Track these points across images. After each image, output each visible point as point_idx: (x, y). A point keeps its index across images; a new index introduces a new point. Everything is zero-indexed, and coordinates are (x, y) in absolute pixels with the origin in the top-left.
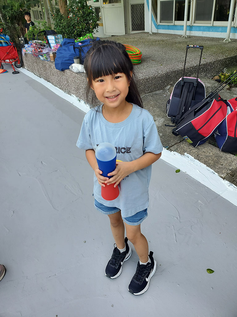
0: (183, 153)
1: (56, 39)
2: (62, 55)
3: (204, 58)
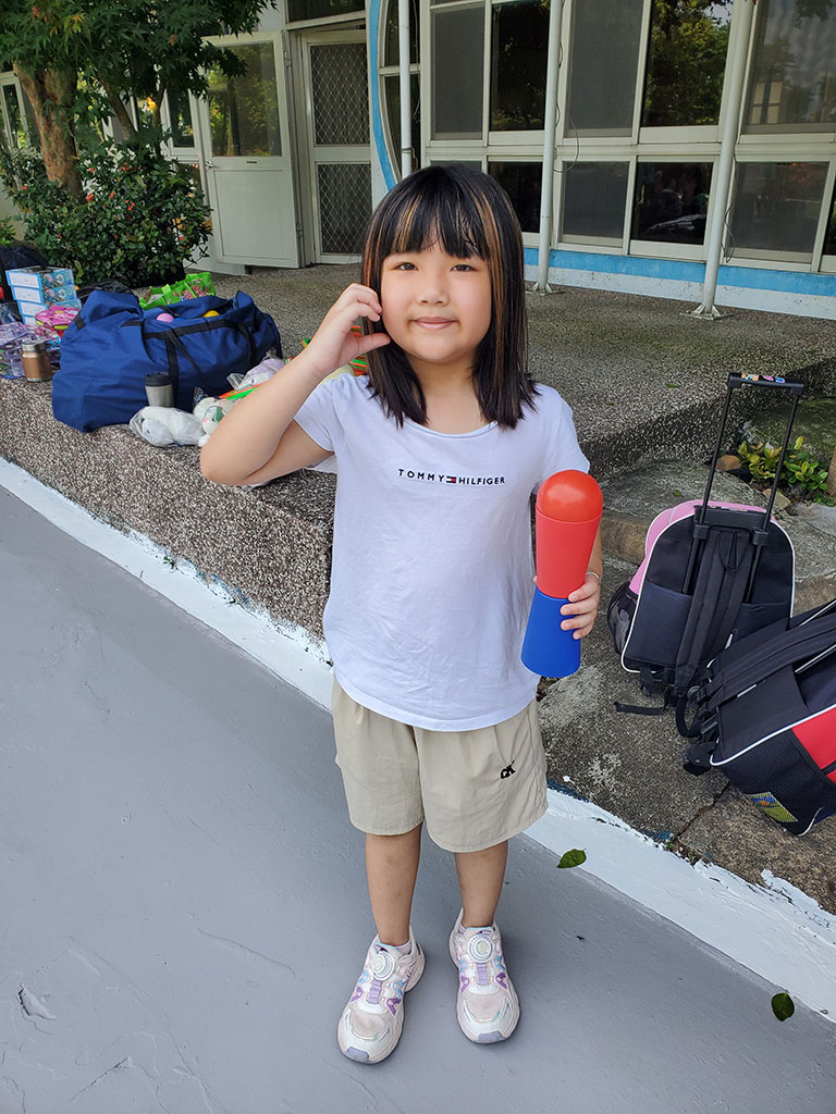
0: (756, 871)
1: (45, 285)
2: (89, 363)
3: (669, 386)
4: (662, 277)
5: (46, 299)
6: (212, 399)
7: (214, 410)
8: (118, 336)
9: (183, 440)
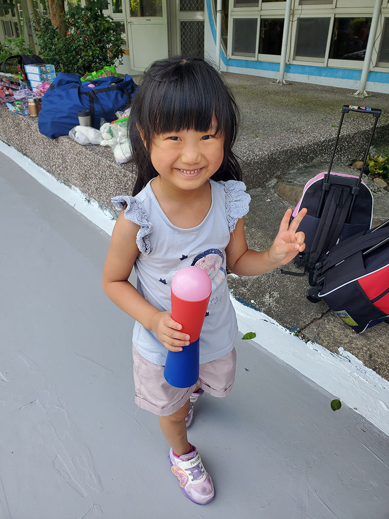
0: (336, 348)
1: (42, 72)
2: (54, 106)
3: (333, 126)
4: (343, 78)
5: (42, 79)
6: (109, 124)
7: (108, 128)
8: (68, 93)
9: (93, 143)
